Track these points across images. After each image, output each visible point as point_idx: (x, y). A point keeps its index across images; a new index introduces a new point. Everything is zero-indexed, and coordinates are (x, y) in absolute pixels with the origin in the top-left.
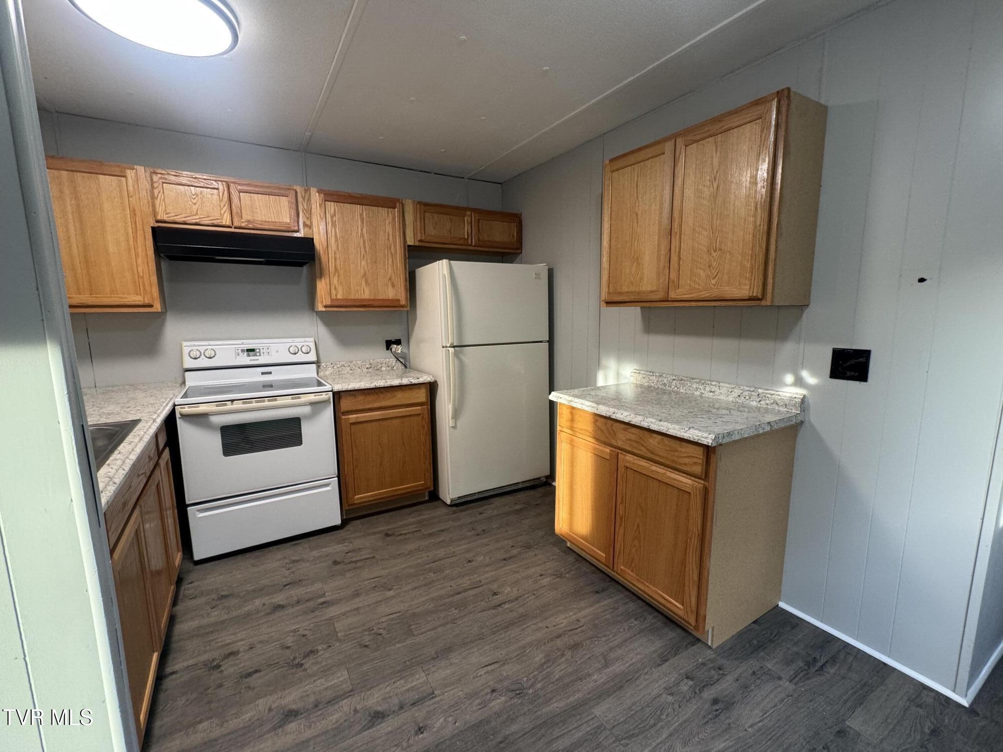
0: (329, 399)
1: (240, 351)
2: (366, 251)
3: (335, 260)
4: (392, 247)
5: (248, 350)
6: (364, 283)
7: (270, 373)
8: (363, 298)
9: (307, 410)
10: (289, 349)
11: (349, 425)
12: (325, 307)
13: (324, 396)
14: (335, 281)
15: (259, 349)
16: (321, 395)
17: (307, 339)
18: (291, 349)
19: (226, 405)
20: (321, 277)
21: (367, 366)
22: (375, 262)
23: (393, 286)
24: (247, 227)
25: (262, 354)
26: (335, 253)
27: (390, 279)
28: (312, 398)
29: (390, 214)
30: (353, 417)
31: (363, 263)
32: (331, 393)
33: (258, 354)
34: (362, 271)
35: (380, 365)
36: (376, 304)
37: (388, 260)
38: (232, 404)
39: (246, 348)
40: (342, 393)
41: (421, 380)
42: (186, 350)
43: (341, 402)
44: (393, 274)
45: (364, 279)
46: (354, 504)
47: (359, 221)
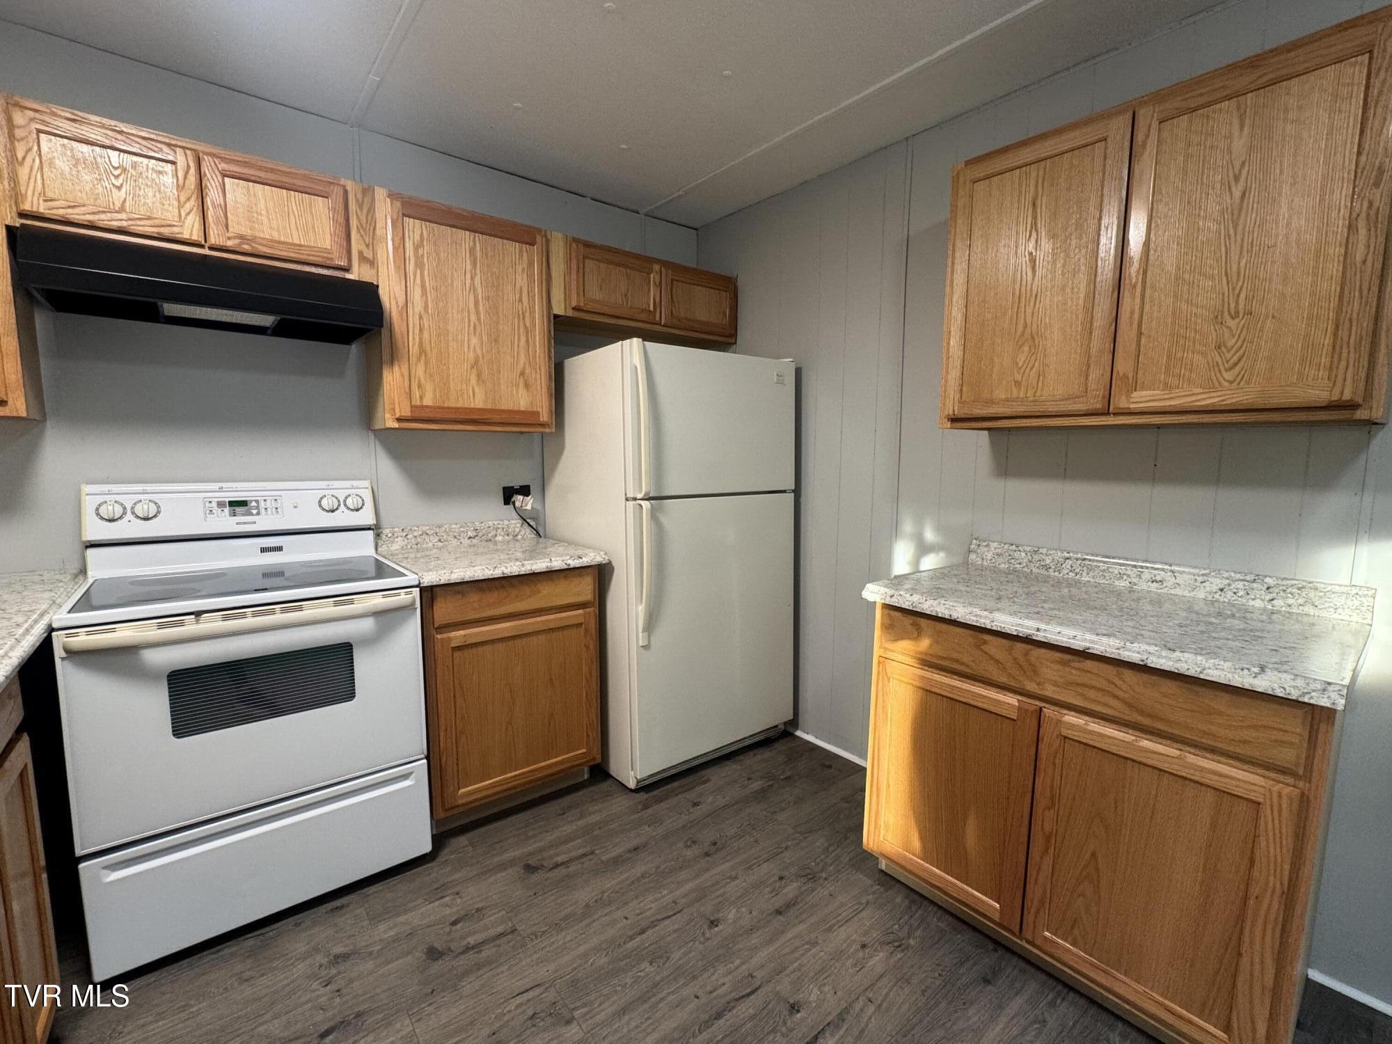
0: (413, 603)
1: (214, 505)
2: (479, 319)
3: (421, 330)
4: (527, 314)
5: (233, 504)
6: (473, 378)
7: (280, 549)
8: (472, 406)
9: (368, 625)
10: (320, 502)
11: (450, 650)
12: (399, 420)
13: (403, 598)
14: (420, 370)
15: (257, 502)
16: (399, 595)
17: (355, 483)
18: (325, 503)
19: (182, 624)
20: (392, 363)
21: (470, 534)
22: (496, 341)
23: (527, 386)
24: (237, 249)
25: (263, 511)
26: (421, 317)
27: (522, 374)
28: (378, 601)
29: (525, 255)
30: (458, 636)
31: (474, 341)
32: (418, 589)
33: (254, 512)
34: (471, 355)
35: (493, 533)
36: (496, 418)
37: (519, 339)
38: (197, 622)
39: (227, 500)
40: (437, 589)
41: (585, 561)
42: (89, 504)
43: (435, 608)
44: (527, 366)
45: (474, 371)
46: (458, 806)
47: (468, 262)
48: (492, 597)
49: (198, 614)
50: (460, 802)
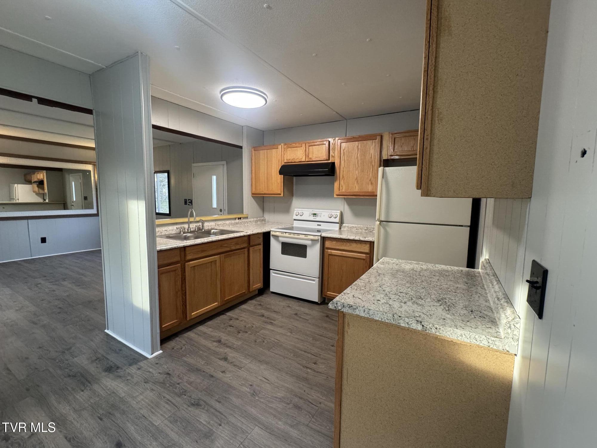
1: (311, 214)
2: (358, 166)
3: (343, 172)
4: (373, 162)
5: (314, 214)
6: (356, 183)
7: (320, 225)
8: (355, 191)
9: (310, 242)
10: (329, 215)
12: (337, 195)
14: (342, 182)
16: (316, 237)
17: (336, 211)
19: (284, 234)
20: (336, 181)
21: (365, 229)
22: (363, 171)
23: (372, 184)
24: (310, 161)
25: (318, 216)
26: (343, 168)
27: (370, 180)
29: (373, 143)
30: (330, 251)
31: (357, 172)
32: (320, 237)
34: (356, 177)
35: (373, 229)
36: (361, 194)
37: (370, 169)
40: (327, 239)
42: (295, 212)
43: (326, 243)
44: (372, 177)
45: (356, 181)
47: (356, 150)
48: (339, 243)
49: (286, 233)
50: (327, 295)
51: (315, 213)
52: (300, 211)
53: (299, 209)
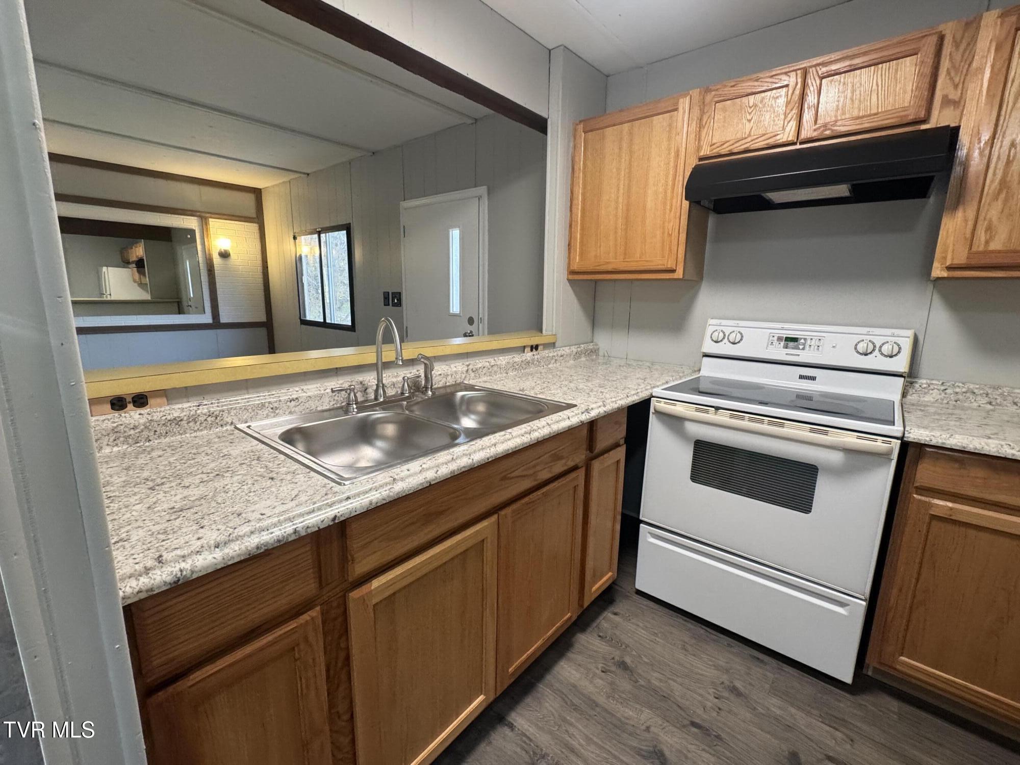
0: (890, 452)
1: (776, 338)
5: (788, 339)
7: (814, 378)
9: (836, 458)
10: (856, 345)
11: (927, 519)
12: (949, 268)
13: (879, 445)
15: (805, 339)
16: (875, 441)
17: (897, 332)
18: (860, 345)
19: (707, 412)
20: (955, 208)
24: (820, 137)
25: (807, 347)
28: (851, 440)
30: (941, 504)
32: (900, 441)
33: (801, 347)
38: (716, 413)
39: (785, 336)
40: (926, 450)
42: (710, 330)
43: (920, 467)
46: (895, 669)
49: (717, 408)
50: (898, 667)
51: (792, 334)
52: (729, 326)
53: (724, 322)
